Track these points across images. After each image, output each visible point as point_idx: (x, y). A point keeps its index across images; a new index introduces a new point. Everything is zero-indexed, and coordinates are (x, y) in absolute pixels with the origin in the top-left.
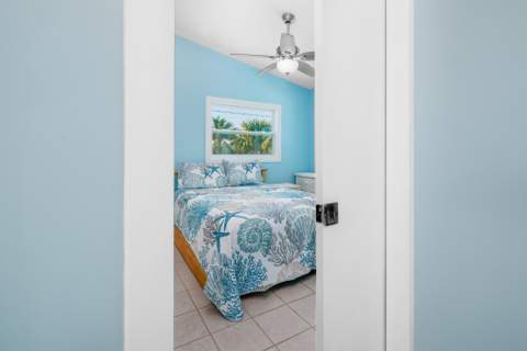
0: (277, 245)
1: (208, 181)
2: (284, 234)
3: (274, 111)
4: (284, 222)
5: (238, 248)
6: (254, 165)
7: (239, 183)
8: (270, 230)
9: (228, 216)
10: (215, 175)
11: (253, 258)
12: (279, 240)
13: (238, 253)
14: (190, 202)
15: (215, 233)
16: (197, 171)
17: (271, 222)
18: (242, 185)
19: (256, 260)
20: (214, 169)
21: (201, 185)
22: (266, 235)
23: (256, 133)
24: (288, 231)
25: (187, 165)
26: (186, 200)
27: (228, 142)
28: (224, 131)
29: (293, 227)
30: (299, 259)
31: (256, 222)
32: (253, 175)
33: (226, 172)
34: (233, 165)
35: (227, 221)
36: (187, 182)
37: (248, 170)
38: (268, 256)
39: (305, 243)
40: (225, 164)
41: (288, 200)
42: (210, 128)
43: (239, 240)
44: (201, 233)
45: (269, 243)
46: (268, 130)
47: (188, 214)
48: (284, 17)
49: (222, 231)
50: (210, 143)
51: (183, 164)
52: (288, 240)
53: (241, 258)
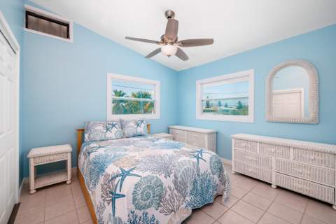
0: (167, 197)
1: (109, 135)
2: (172, 186)
3: (155, 85)
4: (172, 175)
5: (133, 207)
6: (142, 122)
7: (132, 135)
8: (161, 185)
9: (124, 174)
10: (114, 130)
11: (147, 214)
12: (169, 192)
13: (132, 212)
14: (92, 155)
15: (111, 193)
16: (100, 128)
17: (162, 177)
18: (134, 136)
19: (150, 216)
20: (113, 125)
21: (103, 138)
22: (157, 191)
23: (142, 100)
24: (175, 183)
25: (91, 123)
26: (89, 153)
27: (124, 105)
28: (121, 98)
29: (179, 179)
30: (184, 205)
31: (149, 179)
32: (141, 129)
33: (122, 127)
34: (127, 122)
35: (122, 180)
36: (92, 136)
37: (138, 125)
38: (160, 208)
39: (189, 190)
40: (121, 121)
41: (170, 152)
42: (111, 96)
43: (134, 200)
44: (99, 187)
45: (160, 197)
46: (149, 98)
47: (90, 166)
48: (166, 13)
49: (118, 192)
50: (110, 106)
51: (89, 123)
52: (175, 191)
53: (136, 217)
